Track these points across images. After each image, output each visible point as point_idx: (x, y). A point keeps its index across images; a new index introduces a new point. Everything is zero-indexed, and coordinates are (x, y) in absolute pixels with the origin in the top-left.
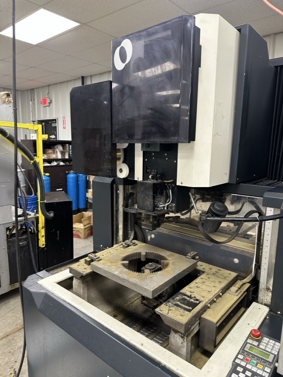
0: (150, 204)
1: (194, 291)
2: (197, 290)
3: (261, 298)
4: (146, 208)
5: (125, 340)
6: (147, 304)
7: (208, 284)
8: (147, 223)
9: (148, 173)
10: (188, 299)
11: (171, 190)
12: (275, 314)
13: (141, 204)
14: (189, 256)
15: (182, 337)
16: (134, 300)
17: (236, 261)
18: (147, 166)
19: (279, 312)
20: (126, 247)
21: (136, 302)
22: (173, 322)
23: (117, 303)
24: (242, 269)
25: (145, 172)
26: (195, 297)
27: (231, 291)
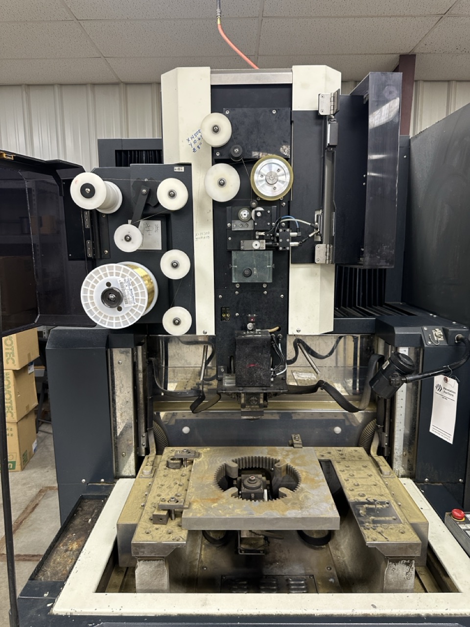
0: (264, 375)
1: (363, 492)
2: (362, 489)
3: (397, 470)
4: (257, 382)
5: (344, 615)
6: (252, 548)
7: (359, 476)
8: (252, 408)
9: (224, 319)
10: (373, 506)
11: (280, 345)
12: (422, 484)
13: (244, 377)
14: (297, 444)
15: (407, 564)
16: (198, 555)
17: (338, 430)
18: (221, 308)
19: (427, 479)
20: (179, 465)
21: (202, 556)
22: (400, 549)
23: (183, 575)
24: (347, 440)
25: (219, 319)
26: (375, 501)
27: (385, 473)
